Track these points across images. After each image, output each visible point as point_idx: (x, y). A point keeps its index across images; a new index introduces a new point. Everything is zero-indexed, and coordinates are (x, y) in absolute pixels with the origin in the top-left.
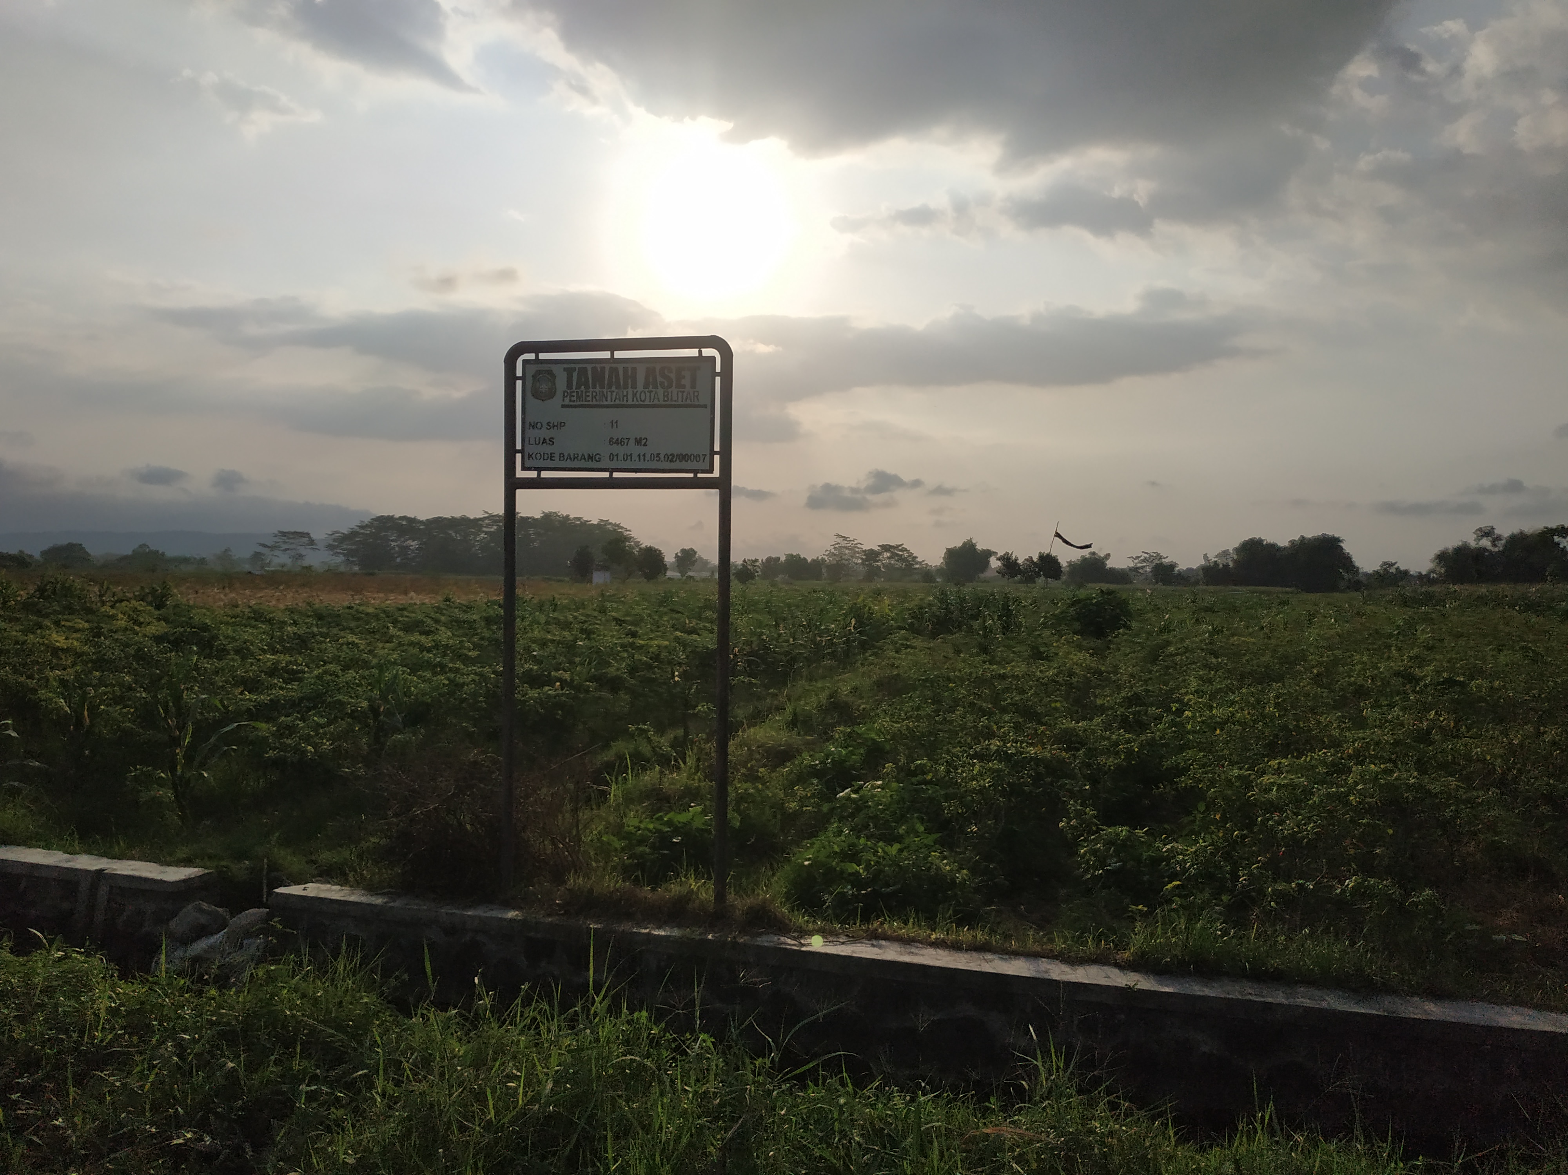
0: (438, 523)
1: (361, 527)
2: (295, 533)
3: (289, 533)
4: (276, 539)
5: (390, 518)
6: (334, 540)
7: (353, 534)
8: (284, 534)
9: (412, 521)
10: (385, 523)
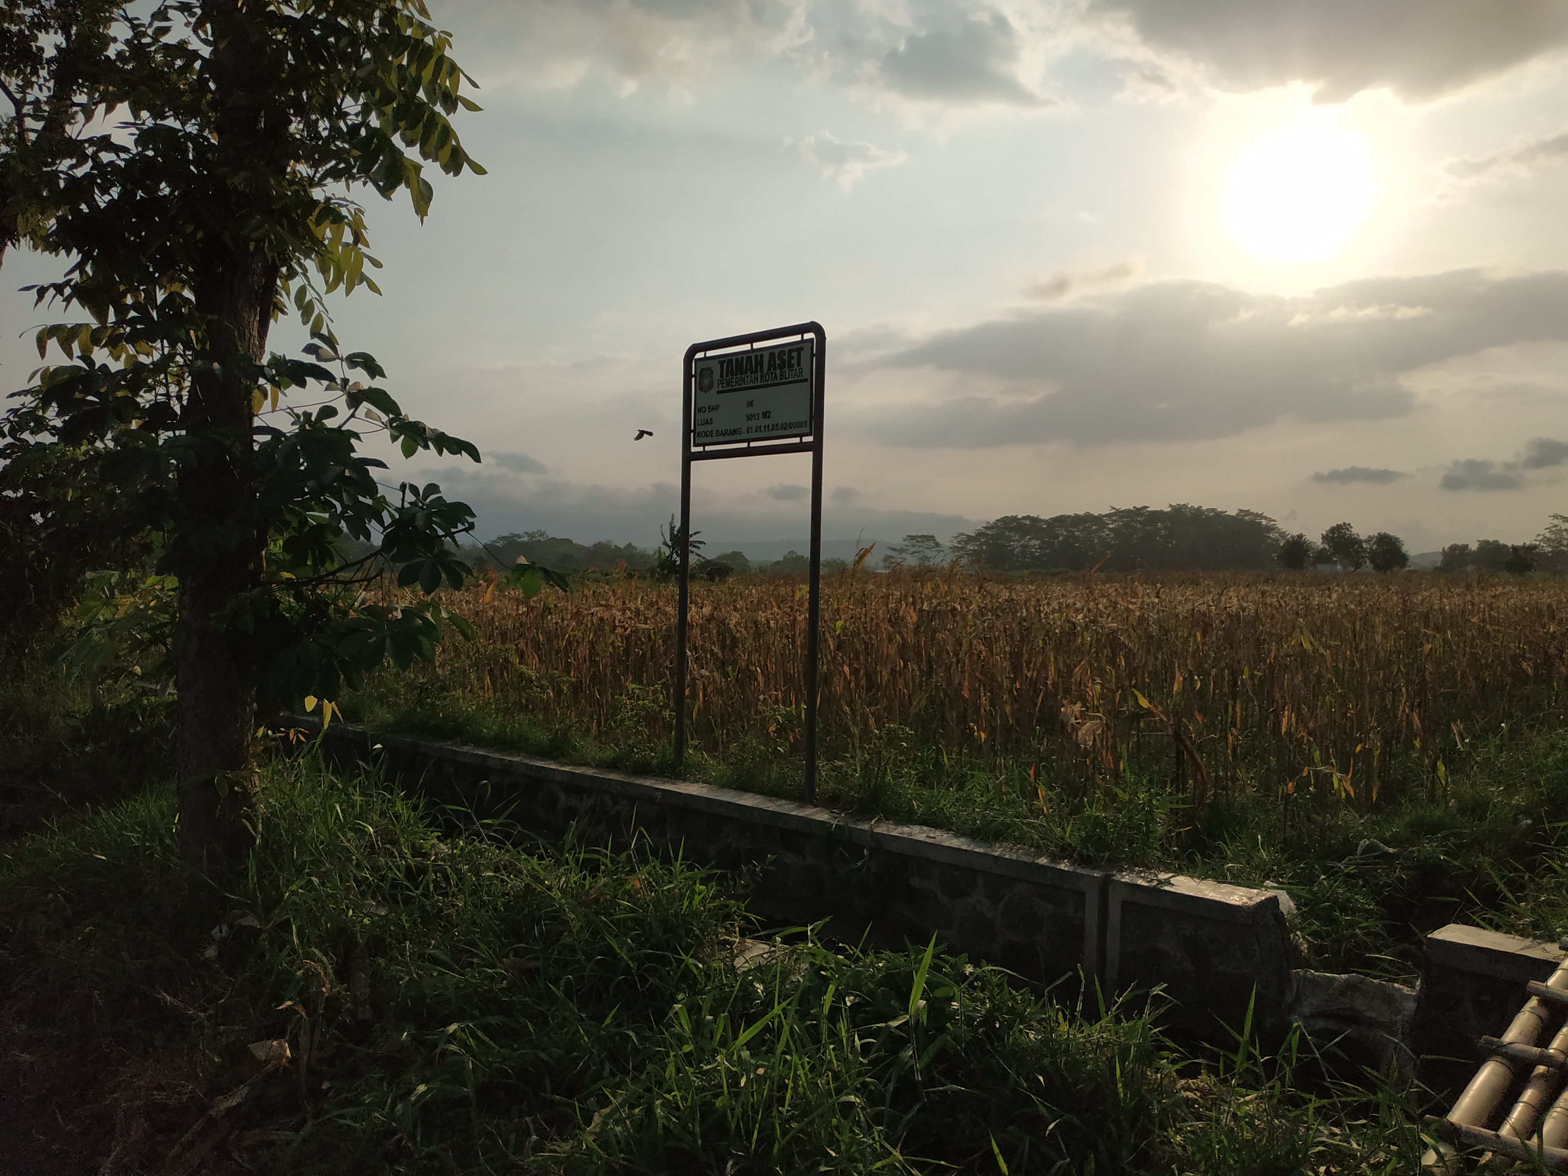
0: (1061, 520)
1: (986, 528)
2: (922, 536)
3: (916, 536)
4: (906, 543)
5: (1014, 518)
6: (959, 542)
7: (980, 534)
8: (912, 538)
9: (1035, 520)
10: (1009, 524)
